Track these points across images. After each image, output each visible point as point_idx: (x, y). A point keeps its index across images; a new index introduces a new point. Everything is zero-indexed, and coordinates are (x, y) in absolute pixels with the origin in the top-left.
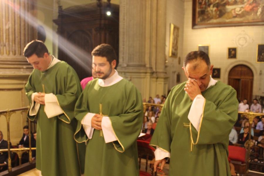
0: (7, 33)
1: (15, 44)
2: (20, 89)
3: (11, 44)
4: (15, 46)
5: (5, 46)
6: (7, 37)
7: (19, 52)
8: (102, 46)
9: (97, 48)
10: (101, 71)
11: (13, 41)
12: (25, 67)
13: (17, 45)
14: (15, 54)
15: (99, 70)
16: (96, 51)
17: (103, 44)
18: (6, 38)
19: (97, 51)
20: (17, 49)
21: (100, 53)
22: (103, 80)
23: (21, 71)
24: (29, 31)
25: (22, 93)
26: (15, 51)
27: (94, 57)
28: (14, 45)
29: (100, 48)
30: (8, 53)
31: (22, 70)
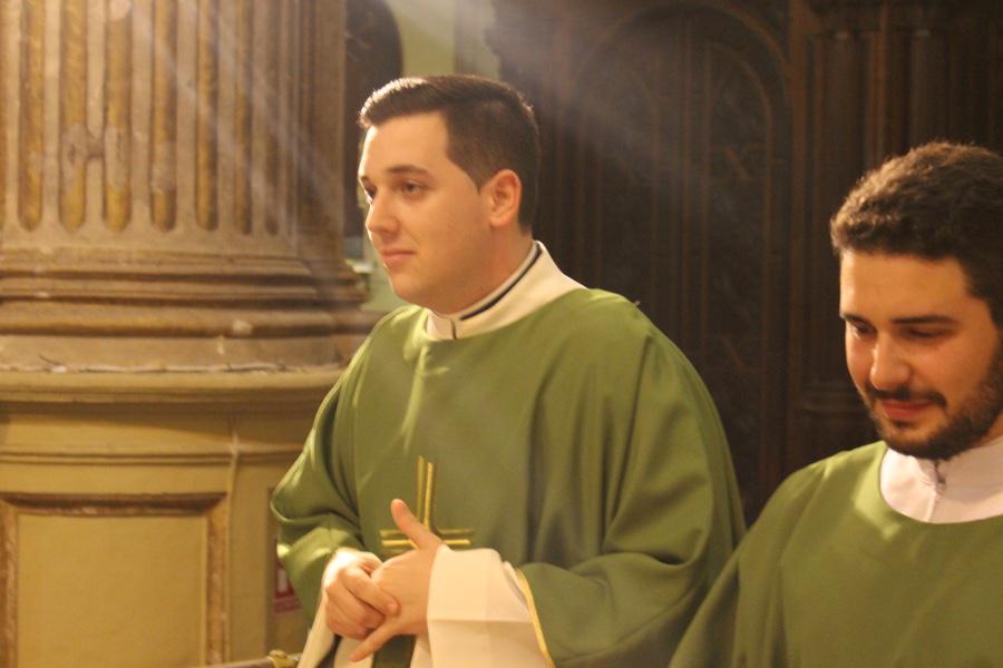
0: (116, 57)
1: (172, 137)
2: (198, 505)
3: (140, 136)
4: (172, 159)
5: (98, 154)
6: (115, 86)
7: (203, 200)
8: (927, 160)
9: (881, 179)
10: (918, 385)
11: (160, 119)
12: (240, 322)
13: (184, 153)
14: (170, 223)
15: (902, 374)
16: (865, 207)
17: (935, 148)
18: (106, 95)
19: (880, 204)
20: (185, 179)
21: (906, 223)
22: (928, 463)
23: (216, 358)
24: (284, 35)
25: (212, 532)
26: (172, 195)
27: (848, 260)
28: (161, 149)
29: (906, 183)
30: (115, 208)
31: (220, 346)
